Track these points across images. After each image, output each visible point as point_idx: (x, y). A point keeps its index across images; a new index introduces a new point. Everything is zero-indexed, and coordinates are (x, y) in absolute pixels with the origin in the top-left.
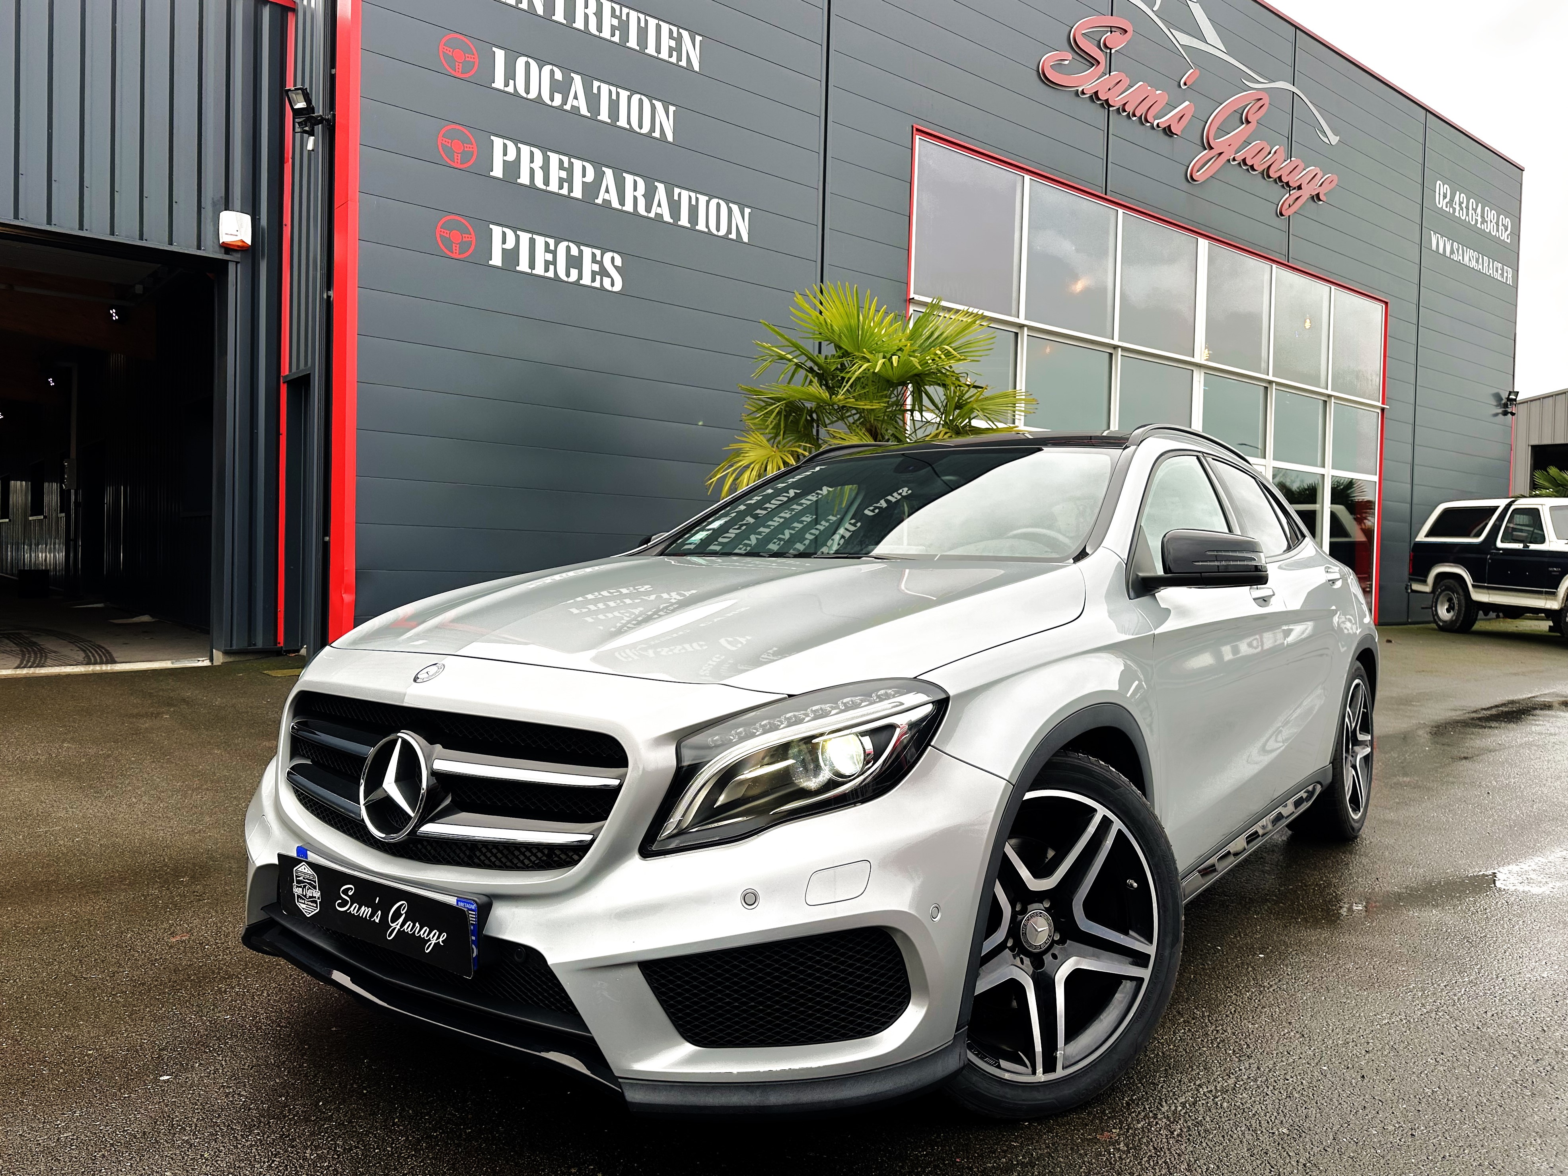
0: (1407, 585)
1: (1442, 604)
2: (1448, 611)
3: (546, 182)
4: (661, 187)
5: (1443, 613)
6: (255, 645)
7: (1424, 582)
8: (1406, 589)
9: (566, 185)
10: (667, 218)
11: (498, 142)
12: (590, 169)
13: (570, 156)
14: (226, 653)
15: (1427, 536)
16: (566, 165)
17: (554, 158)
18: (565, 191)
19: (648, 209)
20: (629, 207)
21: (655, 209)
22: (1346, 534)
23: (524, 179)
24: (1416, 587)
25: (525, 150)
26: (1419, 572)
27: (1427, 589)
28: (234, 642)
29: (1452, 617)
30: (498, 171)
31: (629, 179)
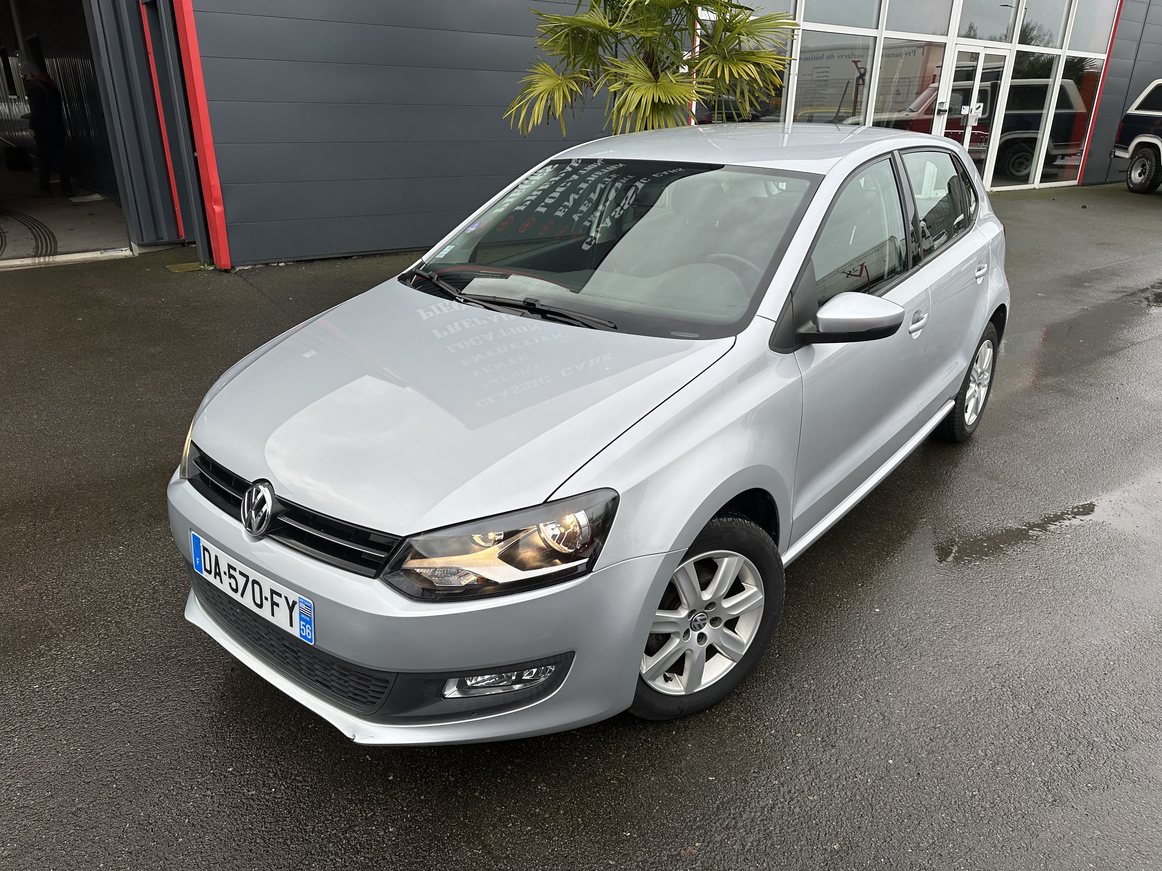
0: (1112, 152)
1: (1136, 170)
2: (1140, 175)
5: (1135, 178)
6: (162, 238)
7: (1126, 149)
8: (1110, 155)
14: (140, 245)
15: (1137, 109)
22: (1070, 106)
24: (1119, 153)
26: (1123, 141)
27: (1127, 155)
28: (145, 237)
29: (1142, 180)
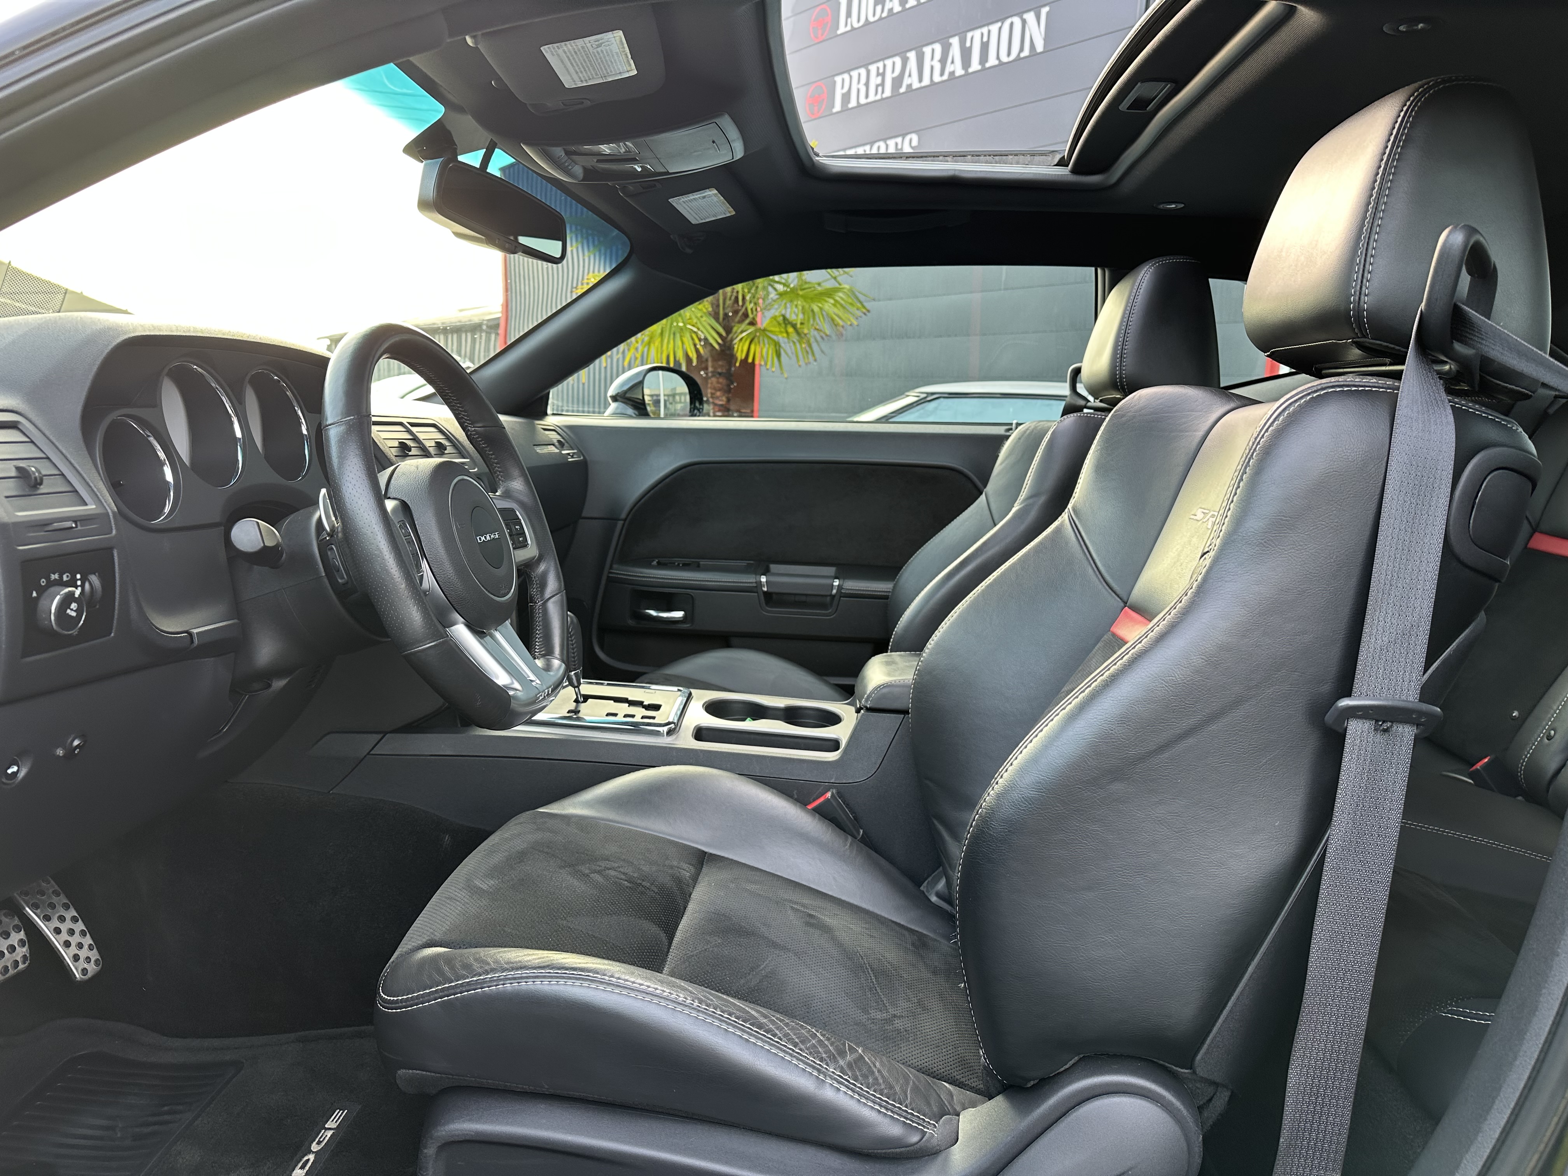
3: (867, 96)
4: (955, 41)
9: (880, 89)
10: (960, 72)
11: (838, 79)
12: (898, 60)
13: (883, 59)
16: (881, 71)
17: (873, 68)
18: (879, 97)
19: (942, 74)
20: (926, 81)
21: (949, 68)
23: (853, 103)
25: (854, 74)
30: (837, 107)
31: (927, 50)
